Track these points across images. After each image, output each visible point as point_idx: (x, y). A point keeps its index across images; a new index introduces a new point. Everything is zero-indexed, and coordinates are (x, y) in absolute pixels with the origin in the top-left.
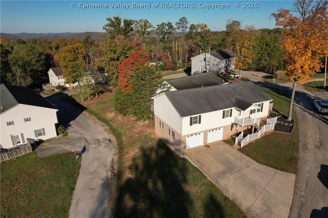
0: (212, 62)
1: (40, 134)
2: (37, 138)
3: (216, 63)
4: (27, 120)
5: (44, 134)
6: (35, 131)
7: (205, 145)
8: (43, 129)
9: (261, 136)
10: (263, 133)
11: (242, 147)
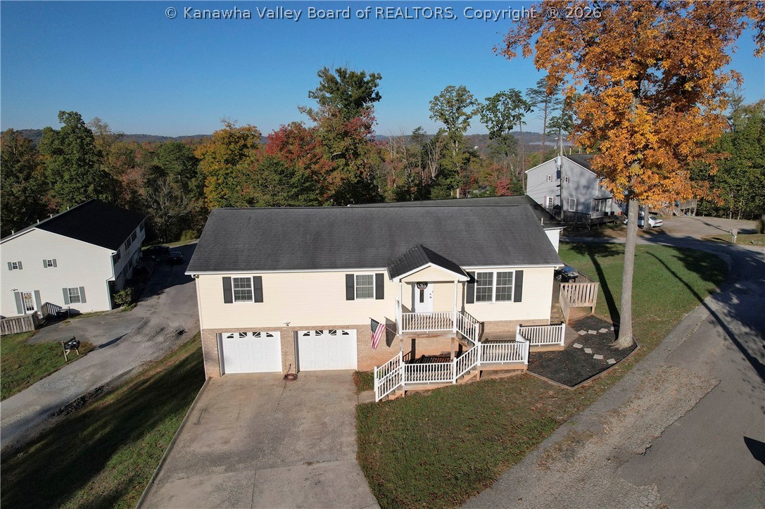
0: (576, 179)
1: (74, 299)
2: (68, 305)
3: (584, 182)
4: (49, 264)
5: (84, 301)
6: (65, 290)
7: (285, 373)
8: (82, 289)
9: (467, 378)
10: (475, 368)
11: (377, 400)
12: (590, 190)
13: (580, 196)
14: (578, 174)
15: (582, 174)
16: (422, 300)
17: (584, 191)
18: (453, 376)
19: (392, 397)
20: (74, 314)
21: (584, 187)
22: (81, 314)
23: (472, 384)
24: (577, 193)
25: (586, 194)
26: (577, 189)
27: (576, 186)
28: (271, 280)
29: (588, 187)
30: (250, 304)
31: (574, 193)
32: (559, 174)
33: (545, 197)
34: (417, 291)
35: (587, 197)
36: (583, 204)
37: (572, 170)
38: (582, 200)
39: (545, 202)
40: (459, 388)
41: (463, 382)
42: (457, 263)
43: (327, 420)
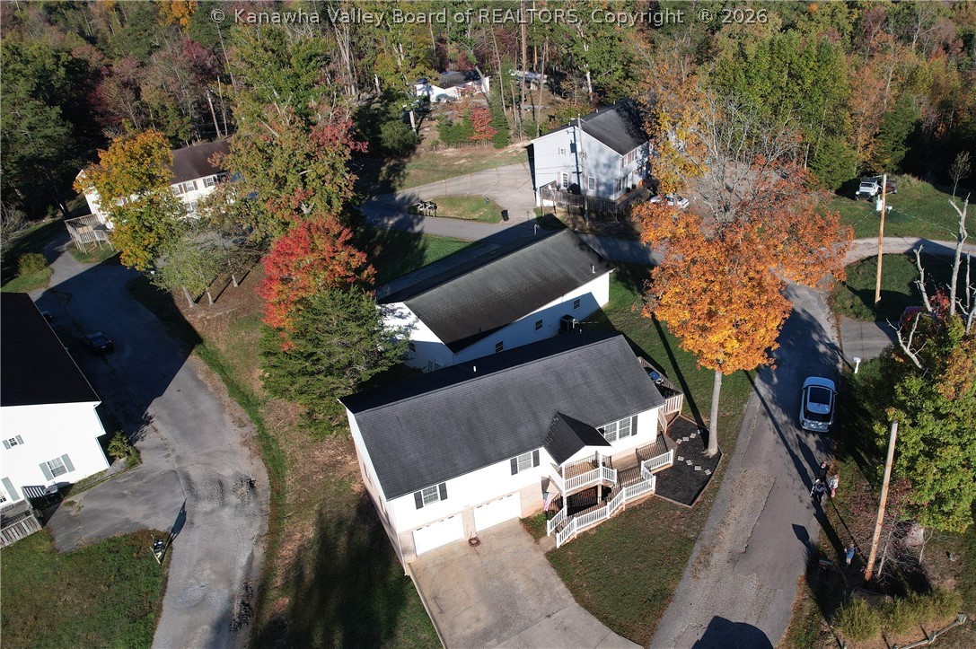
0: (594, 156)
1: (60, 471)
2: (53, 480)
3: (603, 160)
4: (11, 443)
5: (72, 469)
6: (43, 466)
7: (468, 538)
8: (65, 457)
9: (616, 512)
10: (621, 504)
11: (558, 546)
12: (612, 169)
13: (600, 175)
14: (597, 150)
15: (601, 151)
17: (605, 170)
18: (607, 512)
19: (568, 541)
20: (65, 489)
21: (605, 165)
22: (73, 485)
23: (622, 514)
24: (596, 172)
25: (606, 173)
26: (597, 166)
27: (594, 163)
29: (609, 166)
31: (593, 171)
32: (573, 148)
33: (559, 173)
35: (609, 176)
36: (605, 184)
37: (589, 145)
38: (603, 180)
39: (559, 179)
40: (613, 520)
41: (614, 515)
42: (592, 425)
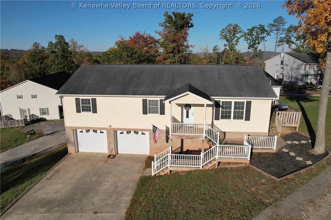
0: (291, 65)
1: (44, 113)
2: (42, 116)
3: (295, 66)
4: (34, 97)
5: (48, 114)
6: (40, 109)
9: (209, 166)
10: (214, 160)
11: (153, 174)
12: (299, 70)
13: (293, 74)
14: (293, 62)
15: (294, 62)
16: (187, 117)
17: (295, 71)
18: (201, 164)
19: (162, 174)
20: (43, 120)
21: (296, 69)
22: (47, 120)
23: (212, 170)
24: (291, 72)
25: (296, 72)
26: (292, 70)
27: (291, 68)
28: (102, 101)
29: (297, 69)
30: (90, 114)
31: (290, 72)
32: (282, 63)
33: (275, 74)
34: (185, 111)
35: (297, 74)
36: (295, 77)
37: (289, 60)
38: (294, 76)
39: (275, 76)
40: (204, 171)
41: (206, 168)
42: (209, 95)
43: (119, 184)
